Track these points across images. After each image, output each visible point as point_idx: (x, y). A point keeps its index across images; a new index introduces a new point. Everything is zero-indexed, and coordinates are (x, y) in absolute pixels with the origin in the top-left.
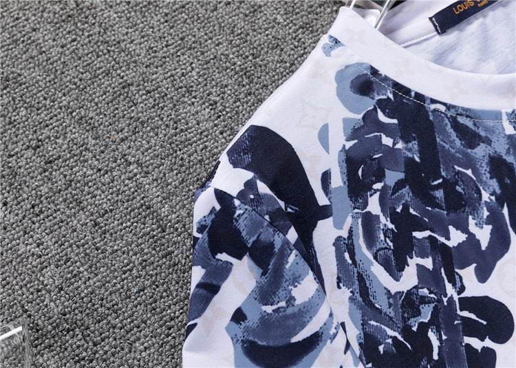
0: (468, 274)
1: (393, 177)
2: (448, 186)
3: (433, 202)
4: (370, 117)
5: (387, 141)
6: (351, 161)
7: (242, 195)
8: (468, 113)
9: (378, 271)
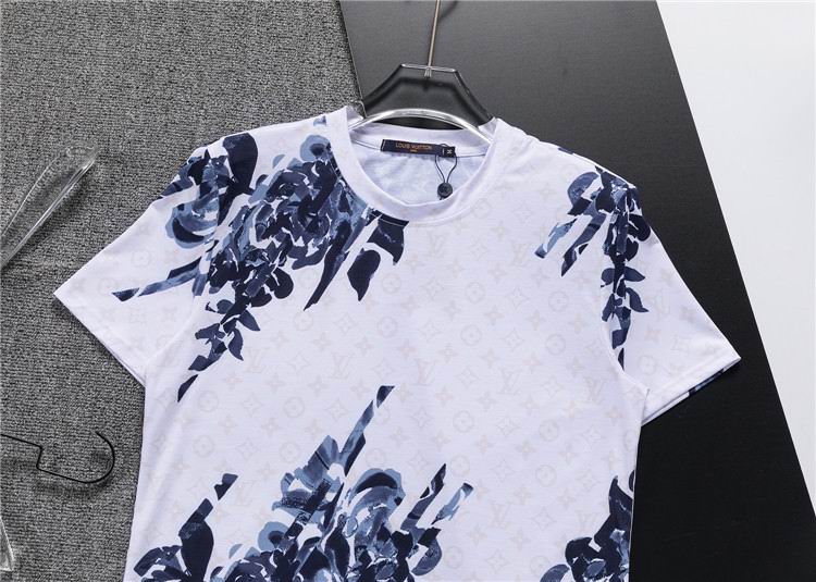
0: (290, 261)
1: (295, 198)
2: (316, 219)
3: (303, 221)
4: (307, 166)
5: (306, 181)
6: (281, 178)
7: (214, 160)
8: (353, 195)
9: (252, 233)
